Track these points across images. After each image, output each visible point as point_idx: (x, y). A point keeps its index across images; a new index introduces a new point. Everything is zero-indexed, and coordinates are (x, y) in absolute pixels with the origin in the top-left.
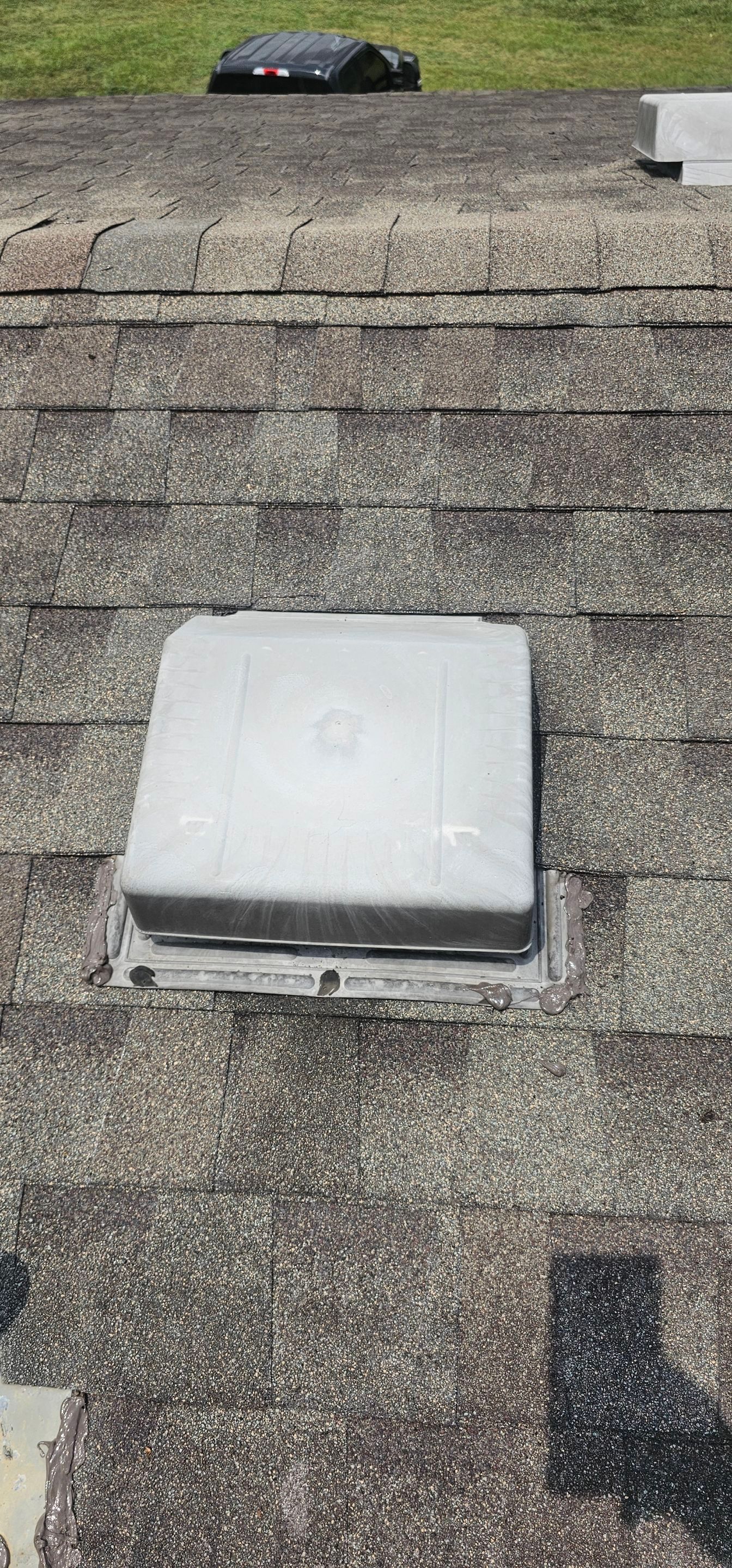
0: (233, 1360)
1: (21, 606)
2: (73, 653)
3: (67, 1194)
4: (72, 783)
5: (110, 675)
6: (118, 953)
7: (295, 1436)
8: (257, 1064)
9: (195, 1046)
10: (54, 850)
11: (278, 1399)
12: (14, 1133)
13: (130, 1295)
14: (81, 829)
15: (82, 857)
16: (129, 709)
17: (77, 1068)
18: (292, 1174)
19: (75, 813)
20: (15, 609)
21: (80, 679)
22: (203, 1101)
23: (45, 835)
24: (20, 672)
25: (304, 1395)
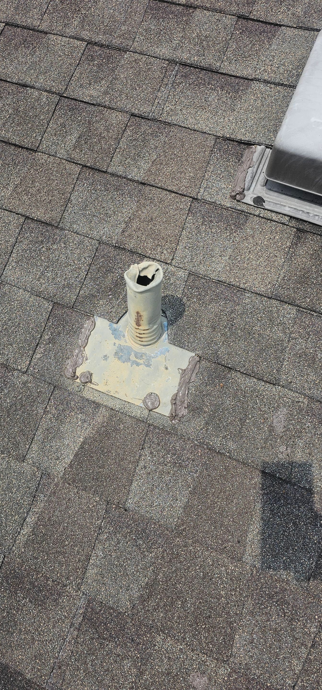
0: (265, 363)
1: (234, 15)
2: (254, 44)
3: (206, 282)
4: (242, 107)
5: (271, 58)
6: (249, 189)
7: (285, 399)
8: (303, 253)
9: (276, 238)
10: (228, 136)
11: (281, 383)
12: (188, 252)
13: (225, 327)
14: (243, 129)
15: (240, 142)
16: (278, 77)
17: (220, 234)
18: (309, 301)
19: (241, 121)
20: (230, 17)
21: (256, 58)
22: (274, 262)
23: (225, 128)
24: (227, 48)
25: (293, 385)
